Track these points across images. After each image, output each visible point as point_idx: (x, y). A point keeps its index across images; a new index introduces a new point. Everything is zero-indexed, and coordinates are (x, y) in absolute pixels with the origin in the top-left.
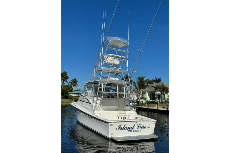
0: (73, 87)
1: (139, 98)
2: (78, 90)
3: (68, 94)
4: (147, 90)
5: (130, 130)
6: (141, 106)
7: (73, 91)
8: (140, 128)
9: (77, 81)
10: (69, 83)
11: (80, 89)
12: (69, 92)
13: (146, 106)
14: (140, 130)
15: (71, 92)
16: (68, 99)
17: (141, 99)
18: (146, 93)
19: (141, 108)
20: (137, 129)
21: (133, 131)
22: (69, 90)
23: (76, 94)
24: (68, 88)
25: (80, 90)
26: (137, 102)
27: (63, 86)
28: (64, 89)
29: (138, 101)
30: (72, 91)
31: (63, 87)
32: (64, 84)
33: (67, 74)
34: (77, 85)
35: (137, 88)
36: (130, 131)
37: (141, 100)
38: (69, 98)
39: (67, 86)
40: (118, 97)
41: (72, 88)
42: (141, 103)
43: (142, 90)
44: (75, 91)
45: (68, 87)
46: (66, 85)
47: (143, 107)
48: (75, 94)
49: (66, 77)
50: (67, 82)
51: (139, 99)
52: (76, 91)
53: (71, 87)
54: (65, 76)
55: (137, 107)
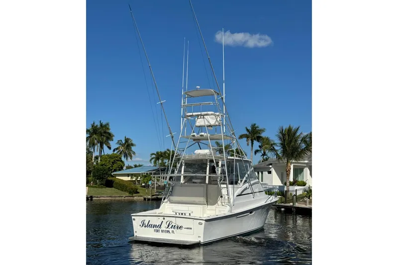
0: (123, 159)
1: (288, 184)
2: (136, 166)
3: (112, 176)
4: (306, 162)
5: (157, 229)
6: (291, 204)
7: (125, 168)
8: (172, 227)
9: (132, 145)
10: (114, 151)
11: (141, 164)
12: (115, 170)
13: (305, 202)
14: (173, 232)
15: (120, 170)
16: (113, 189)
17: (292, 184)
18: (304, 170)
19: (291, 207)
20: (168, 229)
21: (160, 231)
22: (115, 166)
23: (132, 175)
24: (113, 163)
25: (140, 166)
26: (283, 193)
27: (101, 156)
28: (102, 165)
29: (285, 189)
30: (121, 168)
31: (101, 160)
32: (103, 154)
33: (108, 129)
34: (134, 153)
35: (279, 158)
36: (158, 231)
37: (291, 188)
38: (114, 185)
39: (110, 157)
40: (207, 182)
41: (123, 162)
42: (291, 194)
43: (293, 163)
44: (129, 167)
45: (112, 160)
46: (108, 155)
47: (297, 205)
48: (128, 175)
49: (108, 135)
50: (110, 148)
51: (285, 184)
52: (131, 170)
53: (120, 158)
54: (105, 132)
55: (283, 204)
